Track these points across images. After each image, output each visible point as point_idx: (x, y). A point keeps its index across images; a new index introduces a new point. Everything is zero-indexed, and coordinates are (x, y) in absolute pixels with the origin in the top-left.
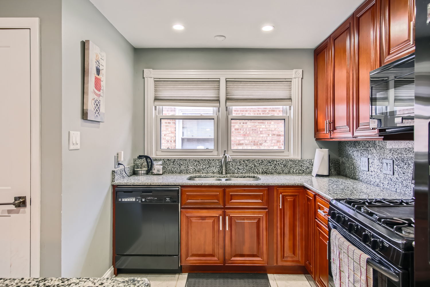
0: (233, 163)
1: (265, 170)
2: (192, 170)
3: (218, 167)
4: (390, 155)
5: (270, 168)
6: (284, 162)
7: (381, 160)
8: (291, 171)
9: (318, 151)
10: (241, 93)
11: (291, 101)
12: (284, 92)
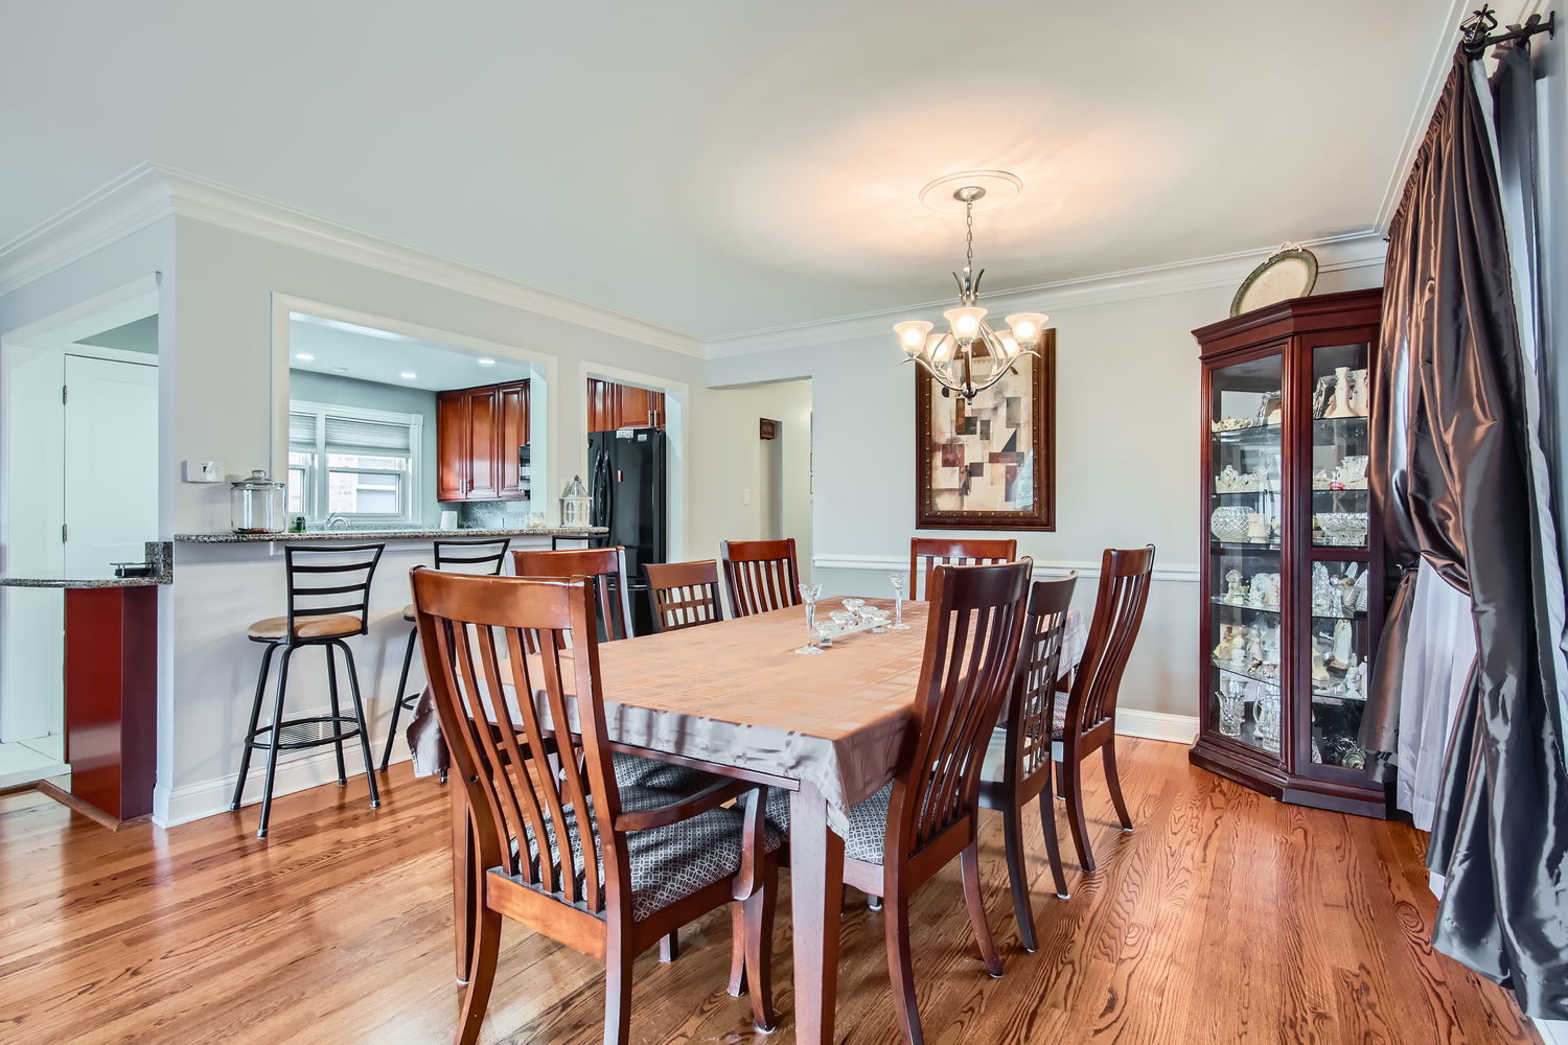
10: (343, 435)
11: (410, 453)
12: (400, 440)
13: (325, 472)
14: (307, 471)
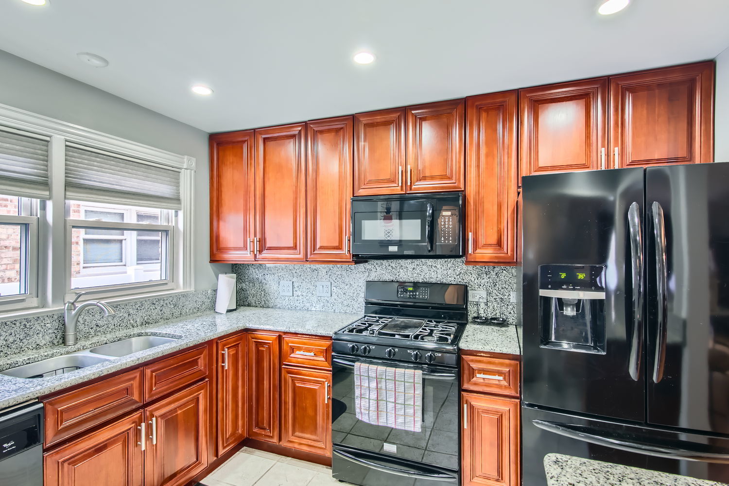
0: (86, 318)
1: (146, 318)
3: (50, 331)
4: (327, 277)
5: (155, 313)
6: (175, 300)
7: (313, 283)
8: (184, 312)
9: (221, 277)
11: (180, 203)
12: (169, 187)
13: (65, 228)
14: (33, 228)
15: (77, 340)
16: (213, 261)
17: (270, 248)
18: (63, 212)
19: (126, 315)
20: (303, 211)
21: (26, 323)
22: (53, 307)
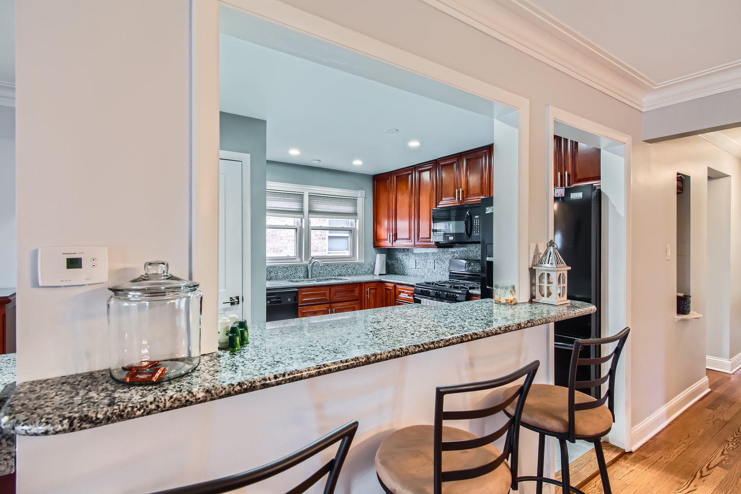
2: (281, 276)
4: (432, 257)
5: (344, 270)
6: (354, 265)
7: (425, 261)
8: (358, 273)
9: (378, 256)
10: (320, 206)
11: (357, 216)
12: (352, 208)
13: (309, 229)
14: (298, 230)
15: (312, 277)
16: (375, 247)
17: (400, 239)
18: (308, 222)
19: (331, 270)
20: (413, 214)
21: (296, 267)
22: (304, 263)
